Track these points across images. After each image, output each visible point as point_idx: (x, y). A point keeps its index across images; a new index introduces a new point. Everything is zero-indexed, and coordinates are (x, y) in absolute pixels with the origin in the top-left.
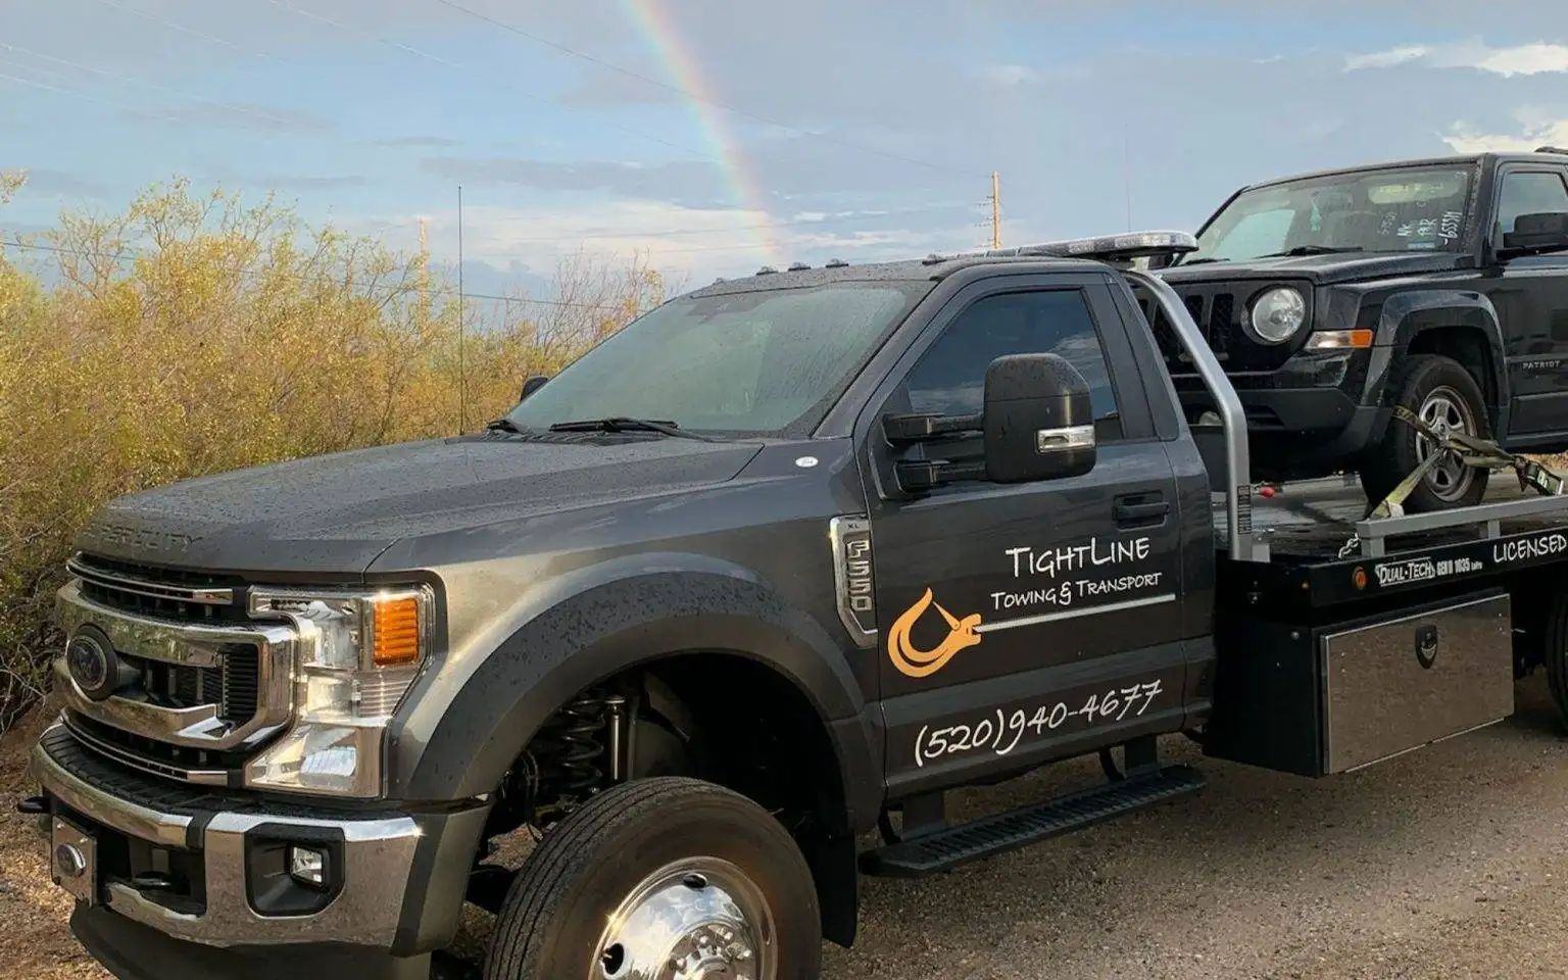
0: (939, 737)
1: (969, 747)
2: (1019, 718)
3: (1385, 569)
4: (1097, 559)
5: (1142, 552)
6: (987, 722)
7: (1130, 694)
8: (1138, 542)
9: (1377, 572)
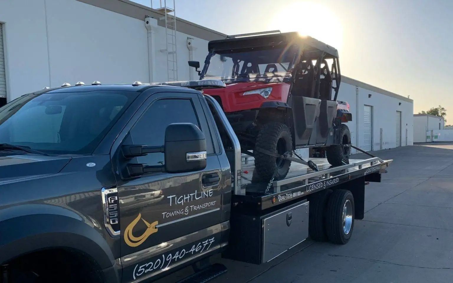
0: (142, 268)
1: (152, 269)
2: (170, 256)
4: (197, 198)
5: (211, 194)
6: (159, 260)
7: (205, 243)
8: (210, 191)
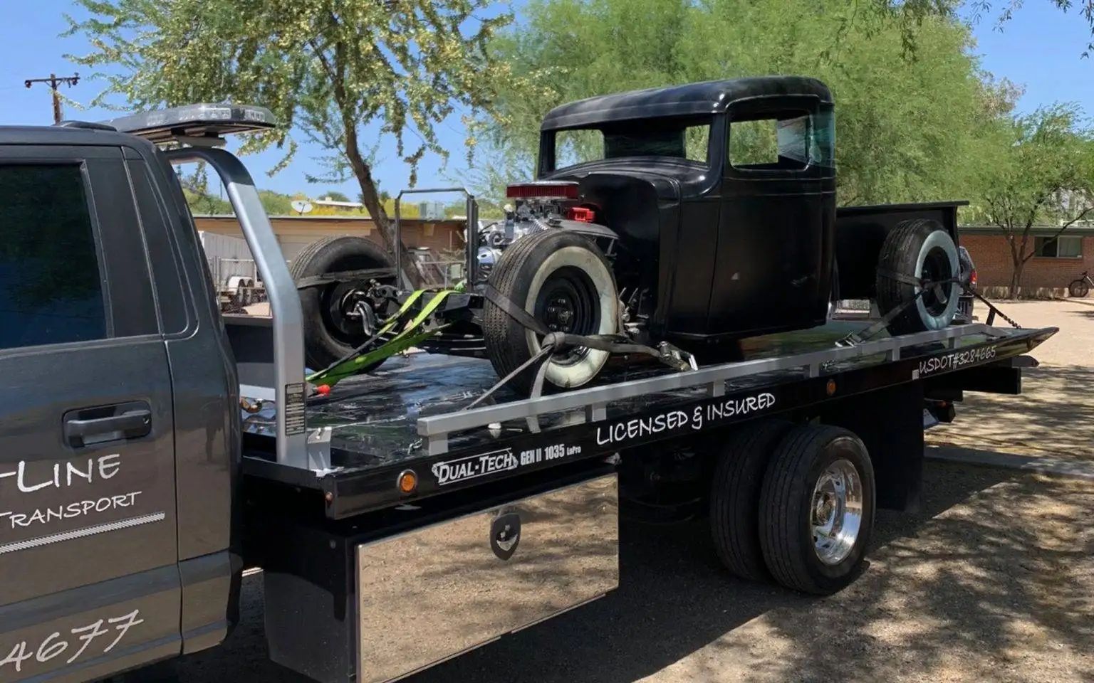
3: (447, 467)
4: (27, 485)
5: (107, 471)
7: (88, 632)
8: (101, 460)
9: (435, 472)
